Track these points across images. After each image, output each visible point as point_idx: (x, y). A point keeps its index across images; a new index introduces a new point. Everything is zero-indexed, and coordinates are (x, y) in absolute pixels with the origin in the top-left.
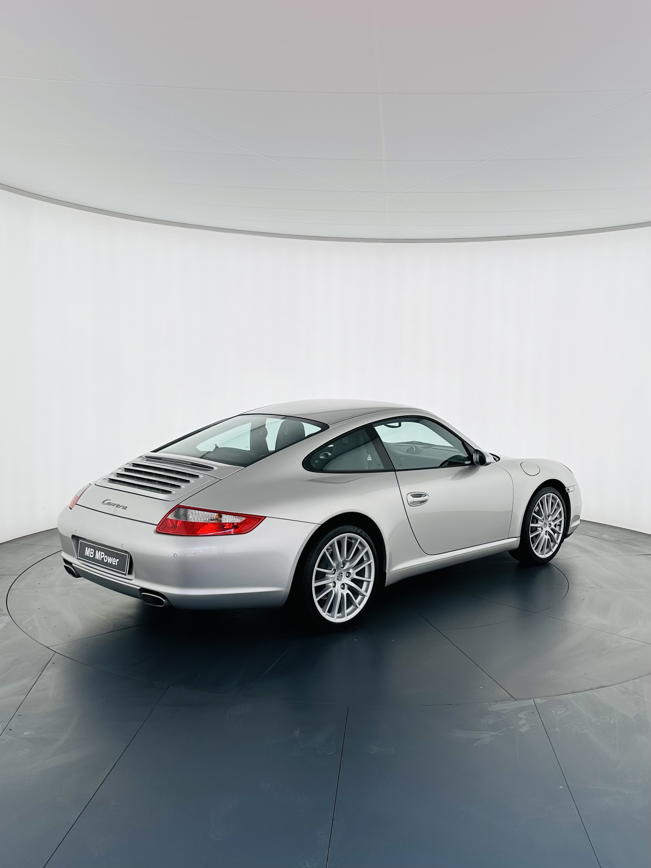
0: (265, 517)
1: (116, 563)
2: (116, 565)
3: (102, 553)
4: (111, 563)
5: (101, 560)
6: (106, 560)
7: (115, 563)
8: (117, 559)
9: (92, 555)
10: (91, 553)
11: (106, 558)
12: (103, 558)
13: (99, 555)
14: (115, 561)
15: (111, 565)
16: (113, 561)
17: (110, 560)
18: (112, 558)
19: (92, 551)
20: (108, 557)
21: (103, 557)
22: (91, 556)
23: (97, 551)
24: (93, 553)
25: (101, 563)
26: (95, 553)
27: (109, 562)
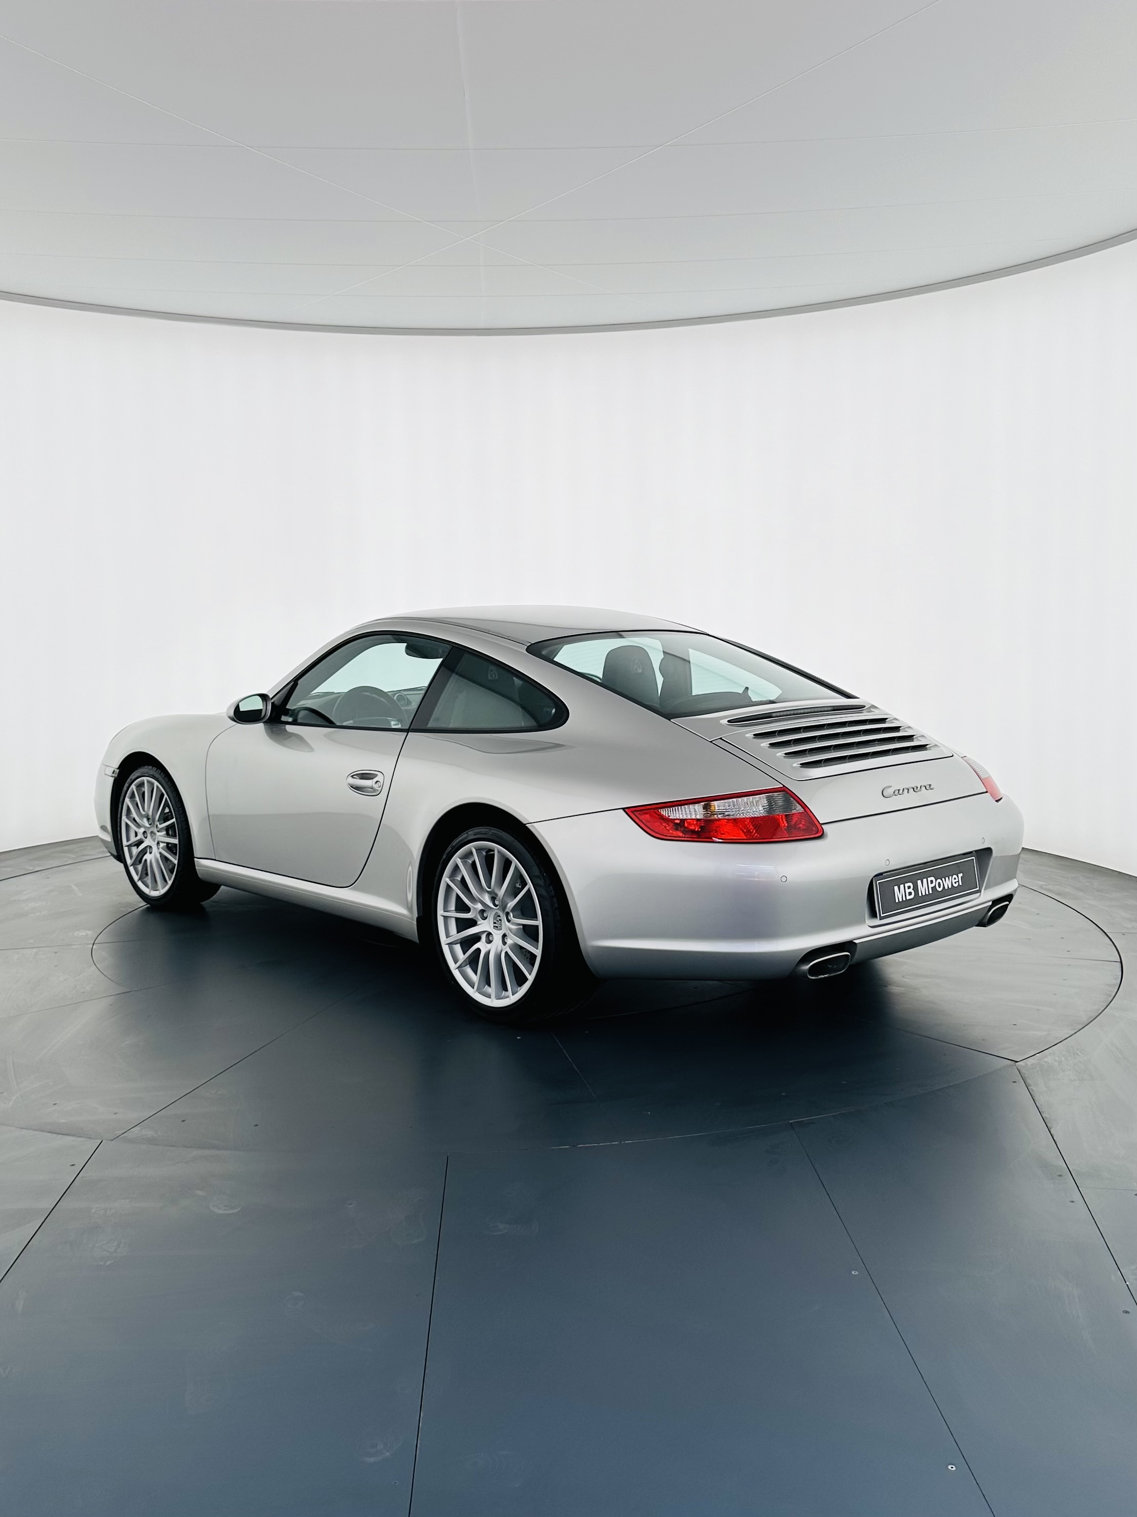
1: (958, 881)
2: (961, 884)
3: (929, 879)
4: (950, 887)
5: (931, 892)
6: (940, 887)
7: (957, 883)
8: (959, 875)
11: (939, 883)
12: (934, 888)
13: (924, 888)
14: (957, 880)
15: (953, 890)
16: (954, 881)
17: (948, 883)
18: (950, 877)
19: (909, 887)
20: (943, 879)
21: (933, 885)
23: (919, 882)
25: (935, 896)
26: (916, 889)
27: (946, 888)
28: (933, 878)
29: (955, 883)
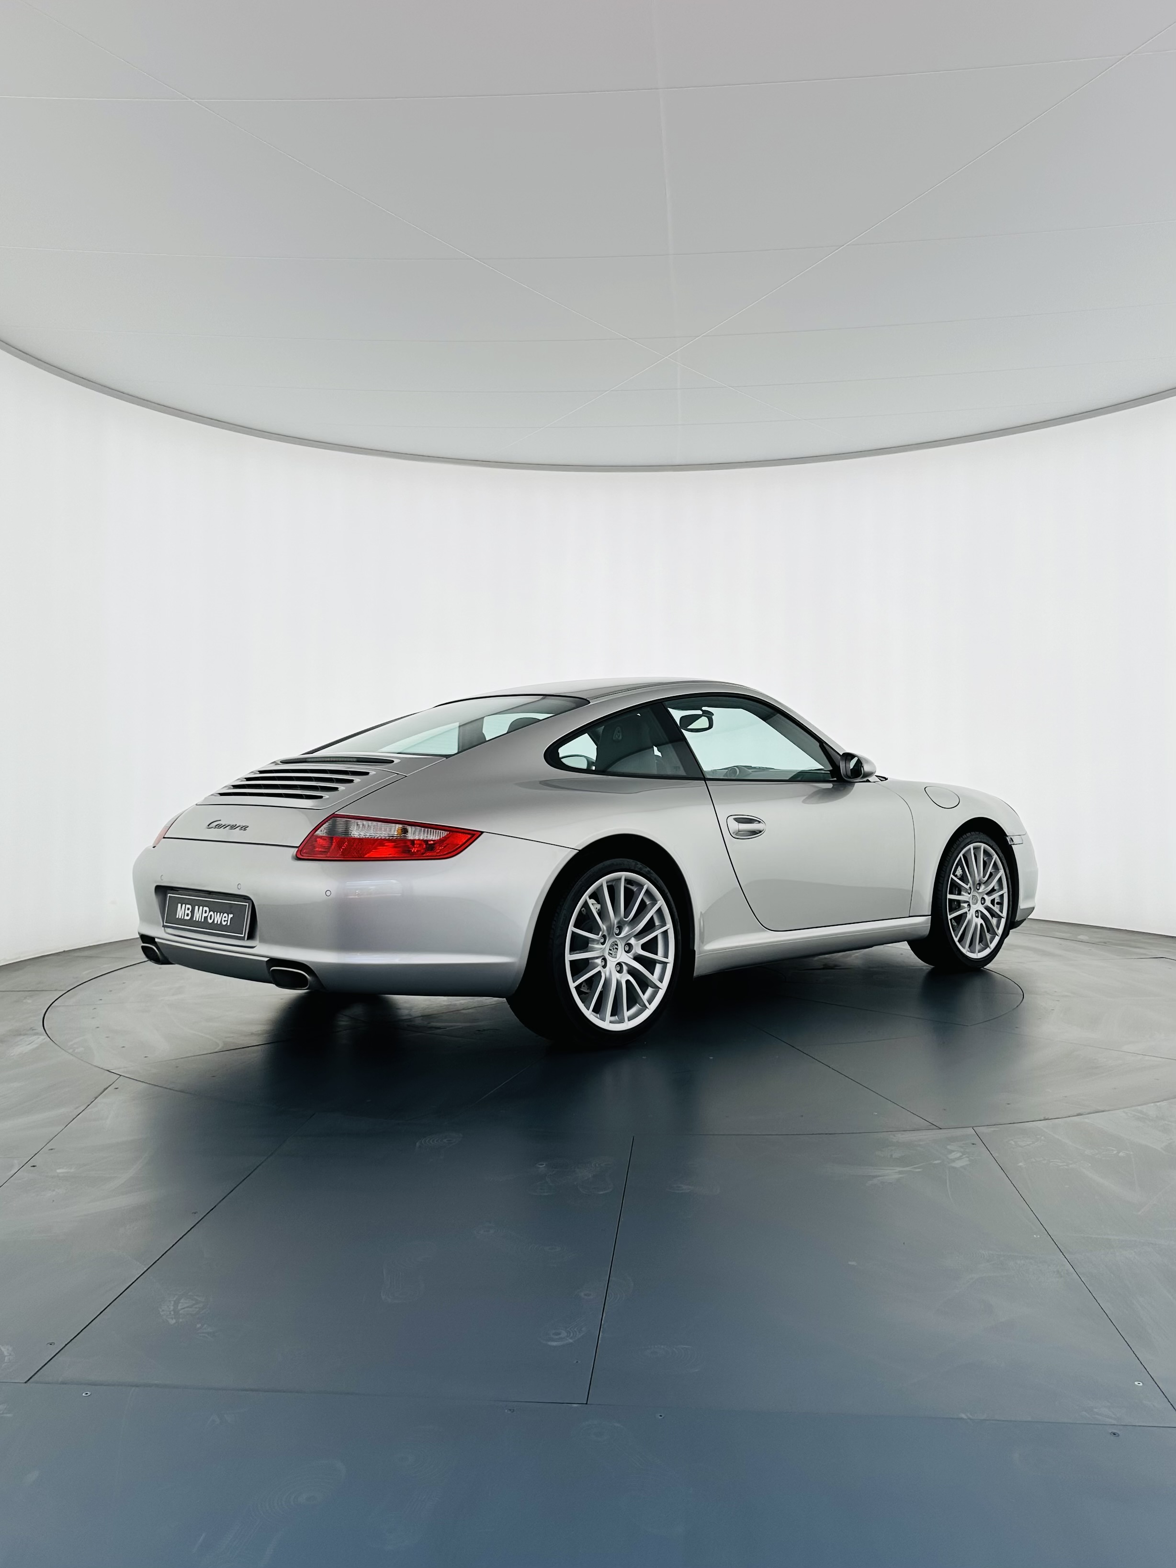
0: (482, 832)
1: (227, 921)
2: (229, 924)
3: (205, 908)
4: (219, 923)
5: (203, 920)
6: (211, 919)
8: (230, 915)
9: (188, 915)
10: (187, 912)
11: (211, 915)
12: (206, 918)
13: (200, 914)
14: (226, 919)
15: (220, 927)
16: (223, 919)
17: (218, 918)
18: (222, 914)
19: (188, 909)
20: (215, 913)
21: (206, 915)
22: (186, 918)
23: (197, 907)
24: (189, 912)
25: (205, 926)
26: (193, 912)
27: (216, 922)
28: (207, 909)
29: (225, 921)
